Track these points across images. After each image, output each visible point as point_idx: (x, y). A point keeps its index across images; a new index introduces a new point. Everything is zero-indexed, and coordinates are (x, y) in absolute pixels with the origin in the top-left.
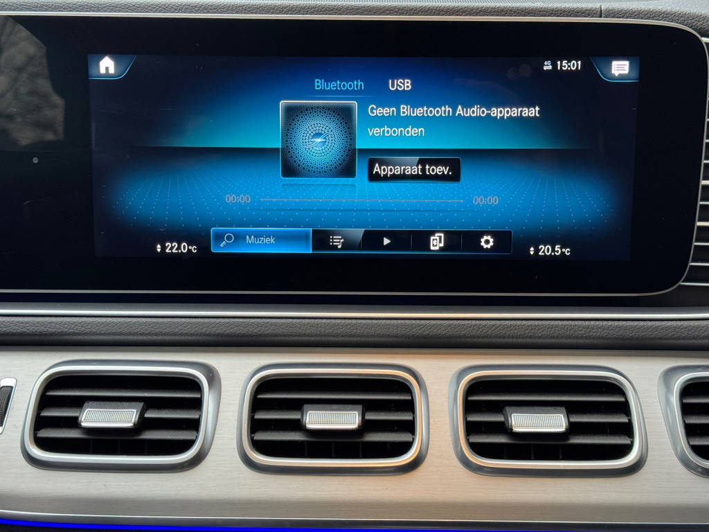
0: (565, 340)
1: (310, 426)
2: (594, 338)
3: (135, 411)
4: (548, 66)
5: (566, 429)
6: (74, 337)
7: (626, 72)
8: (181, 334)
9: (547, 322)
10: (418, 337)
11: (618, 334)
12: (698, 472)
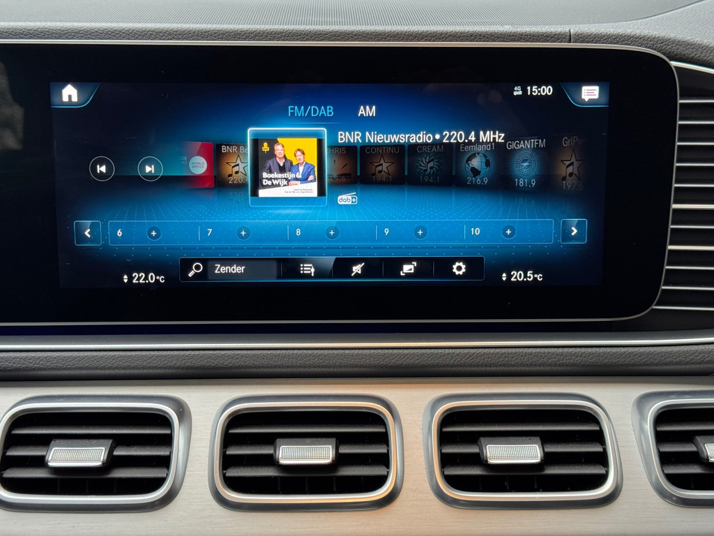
0: (538, 368)
1: (283, 462)
2: (567, 365)
3: (104, 448)
4: (518, 92)
5: (542, 460)
6: (40, 372)
7: (596, 97)
8: (149, 368)
9: (520, 350)
10: (391, 367)
11: (592, 361)
12: (672, 501)
